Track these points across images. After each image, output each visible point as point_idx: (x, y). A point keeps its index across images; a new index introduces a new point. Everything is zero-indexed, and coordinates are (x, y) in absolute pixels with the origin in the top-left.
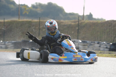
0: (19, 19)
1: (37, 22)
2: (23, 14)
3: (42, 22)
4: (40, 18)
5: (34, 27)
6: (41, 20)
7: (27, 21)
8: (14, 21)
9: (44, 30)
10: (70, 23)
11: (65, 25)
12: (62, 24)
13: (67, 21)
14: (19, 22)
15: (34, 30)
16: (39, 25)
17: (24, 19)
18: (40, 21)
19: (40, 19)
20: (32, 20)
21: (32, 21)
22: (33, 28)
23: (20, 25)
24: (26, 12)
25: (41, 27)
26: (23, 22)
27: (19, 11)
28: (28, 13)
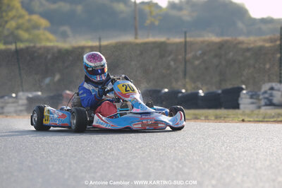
0: (136, 38)
1: (181, 43)
2: (146, 25)
3: (192, 44)
4: (185, 33)
5: (172, 56)
6: (188, 39)
7: (154, 43)
8: (124, 44)
9: (197, 62)
10: (260, 44)
11: (248, 50)
12: (240, 46)
13: (252, 38)
14: (137, 44)
15: (172, 63)
16: (185, 51)
17: (148, 37)
18: (186, 42)
19: (185, 37)
20: (168, 39)
21: (168, 42)
22: (169, 58)
23: (138, 52)
24: (153, 20)
25: (189, 56)
26: (146, 44)
27: (135, 18)
28: (157, 23)
